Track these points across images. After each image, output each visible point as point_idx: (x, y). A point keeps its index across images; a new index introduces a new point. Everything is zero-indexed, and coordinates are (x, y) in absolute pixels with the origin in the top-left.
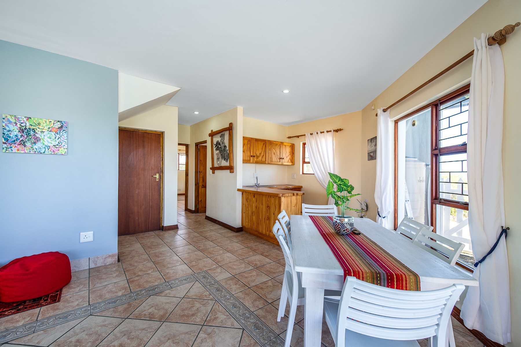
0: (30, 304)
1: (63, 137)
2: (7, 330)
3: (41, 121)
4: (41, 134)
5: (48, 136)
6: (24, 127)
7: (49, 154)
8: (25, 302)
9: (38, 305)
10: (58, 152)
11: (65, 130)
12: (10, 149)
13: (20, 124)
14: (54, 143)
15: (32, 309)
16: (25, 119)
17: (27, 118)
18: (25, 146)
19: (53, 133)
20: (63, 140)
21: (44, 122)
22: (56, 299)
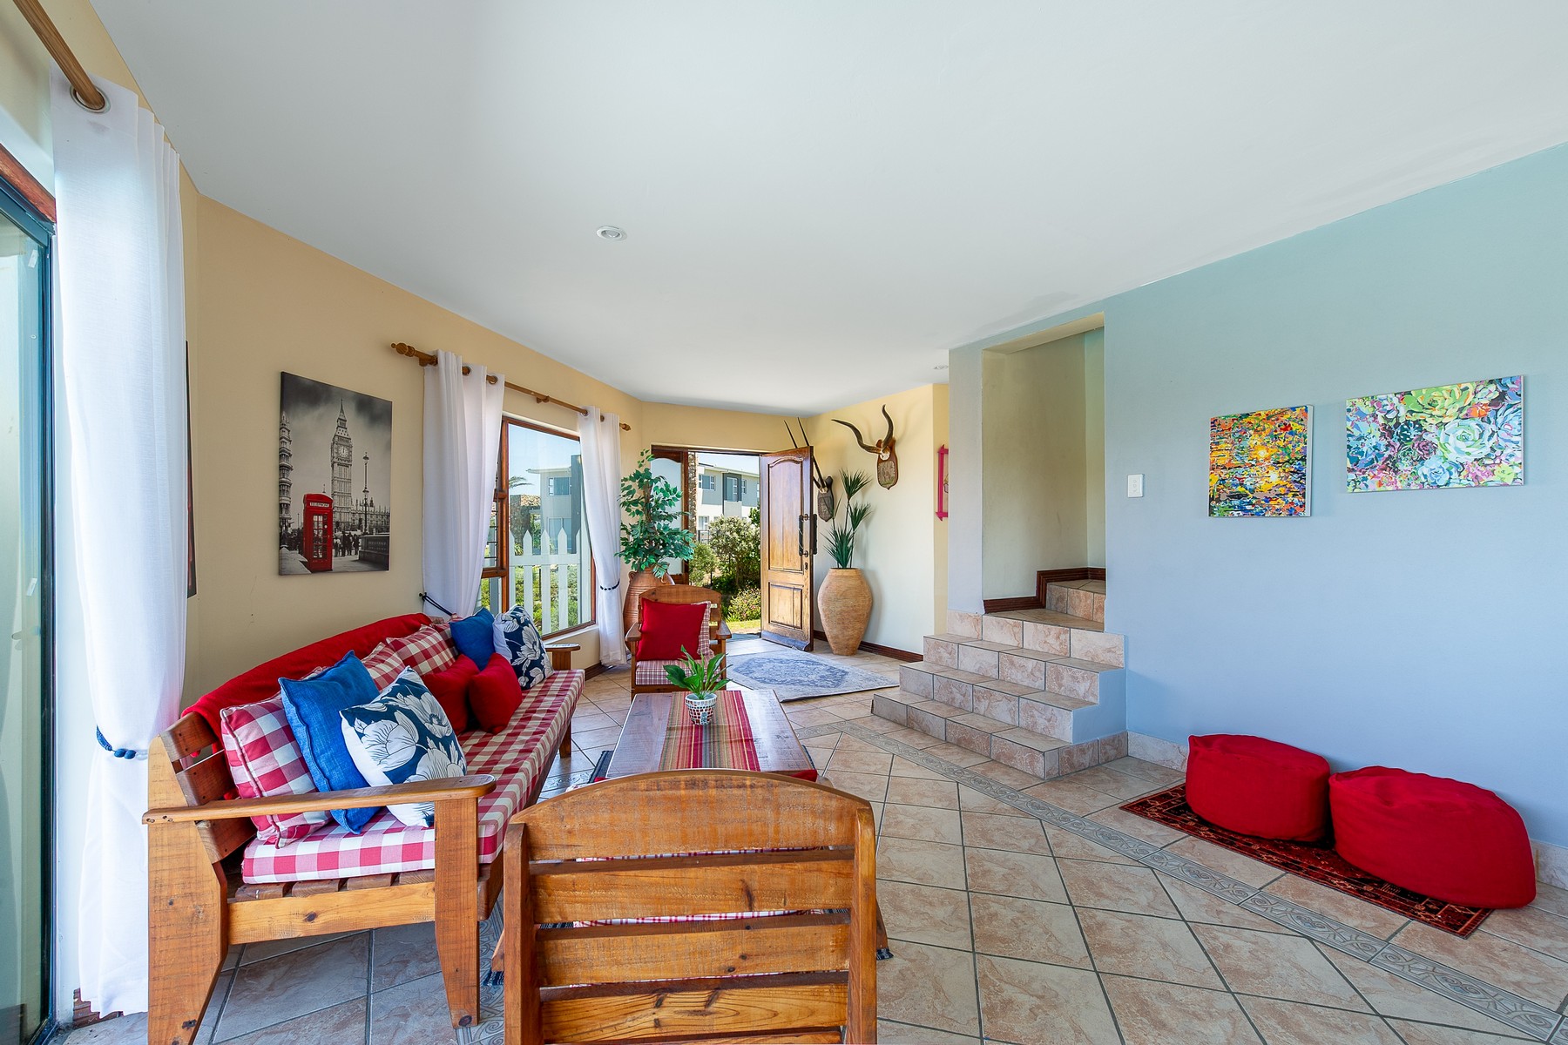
0: (1390, 896)
1: (1507, 427)
2: (1322, 916)
3: (1437, 394)
4: (1437, 432)
5: (1460, 432)
6: (1395, 421)
7: (1461, 486)
8: (1381, 883)
9: (1407, 909)
10: (1491, 478)
11: (1511, 406)
12: (1362, 485)
13: (1383, 414)
14: (1477, 452)
15: (1388, 908)
16: (1395, 400)
17: (1398, 396)
18: (1396, 472)
19: (1472, 423)
20: (1508, 437)
21: (1447, 396)
22: (1461, 926)
